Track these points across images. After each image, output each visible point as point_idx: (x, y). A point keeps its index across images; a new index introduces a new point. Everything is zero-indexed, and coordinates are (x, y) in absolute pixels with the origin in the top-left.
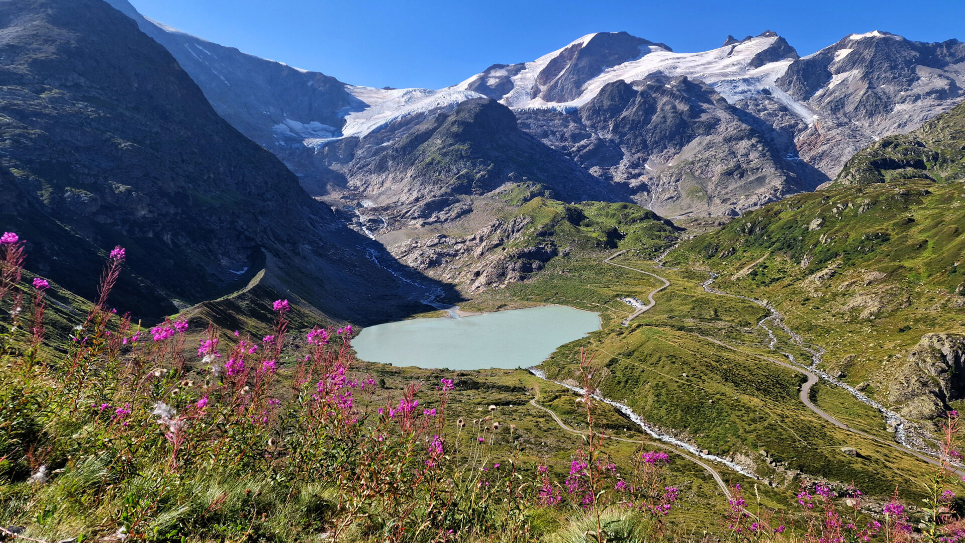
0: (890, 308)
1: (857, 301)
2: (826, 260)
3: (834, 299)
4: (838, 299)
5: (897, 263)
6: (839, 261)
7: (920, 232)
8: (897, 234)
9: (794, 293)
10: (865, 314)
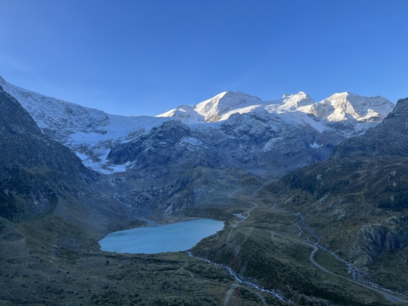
0: (350, 214)
1: (337, 211)
2: (324, 193)
3: (327, 211)
4: (329, 211)
5: (353, 194)
6: (329, 193)
7: (362, 180)
8: (352, 181)
9: (310, 209)
10: (340, 217)
